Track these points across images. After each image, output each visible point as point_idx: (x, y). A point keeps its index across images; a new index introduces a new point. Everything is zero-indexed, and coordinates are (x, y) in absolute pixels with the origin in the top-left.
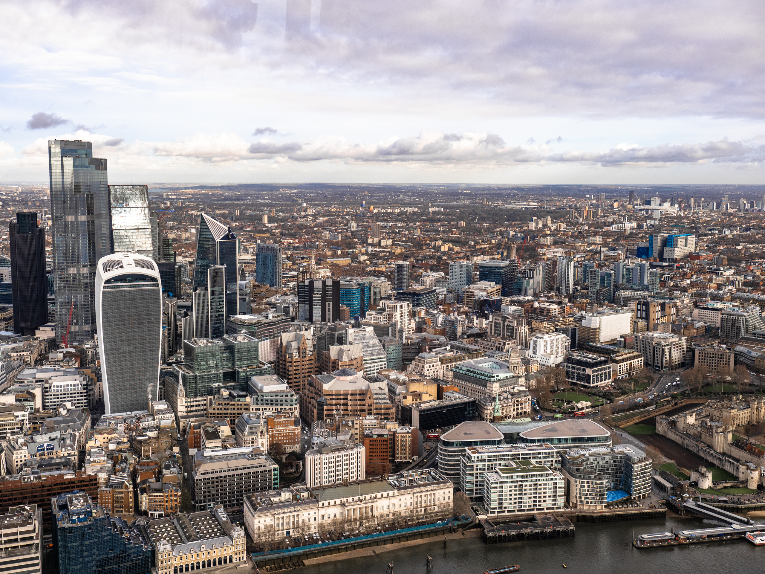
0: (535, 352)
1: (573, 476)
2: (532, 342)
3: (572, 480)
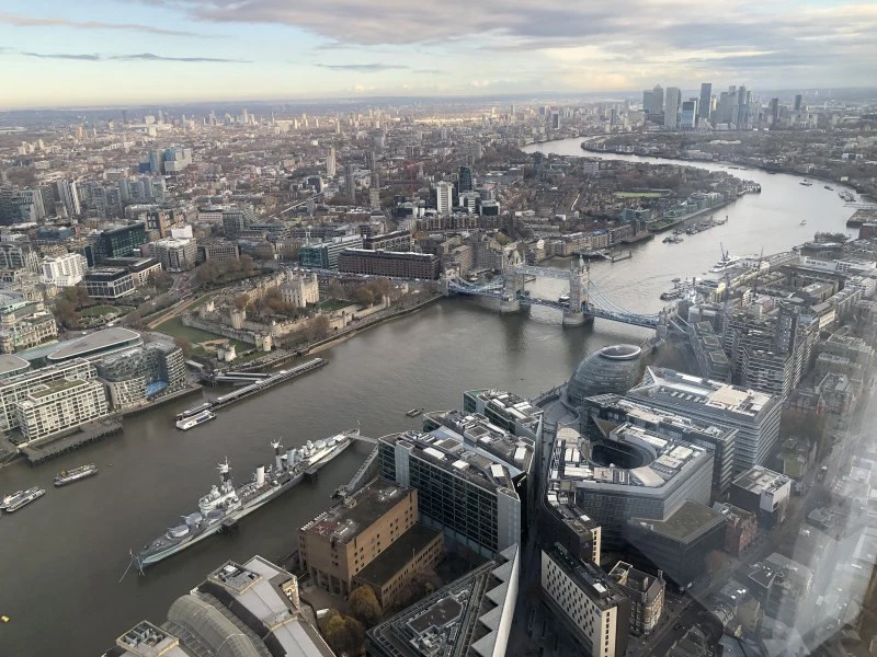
0: (50, 276)
1: (111, 381)
2: (44, 267)
3: (111, 384)
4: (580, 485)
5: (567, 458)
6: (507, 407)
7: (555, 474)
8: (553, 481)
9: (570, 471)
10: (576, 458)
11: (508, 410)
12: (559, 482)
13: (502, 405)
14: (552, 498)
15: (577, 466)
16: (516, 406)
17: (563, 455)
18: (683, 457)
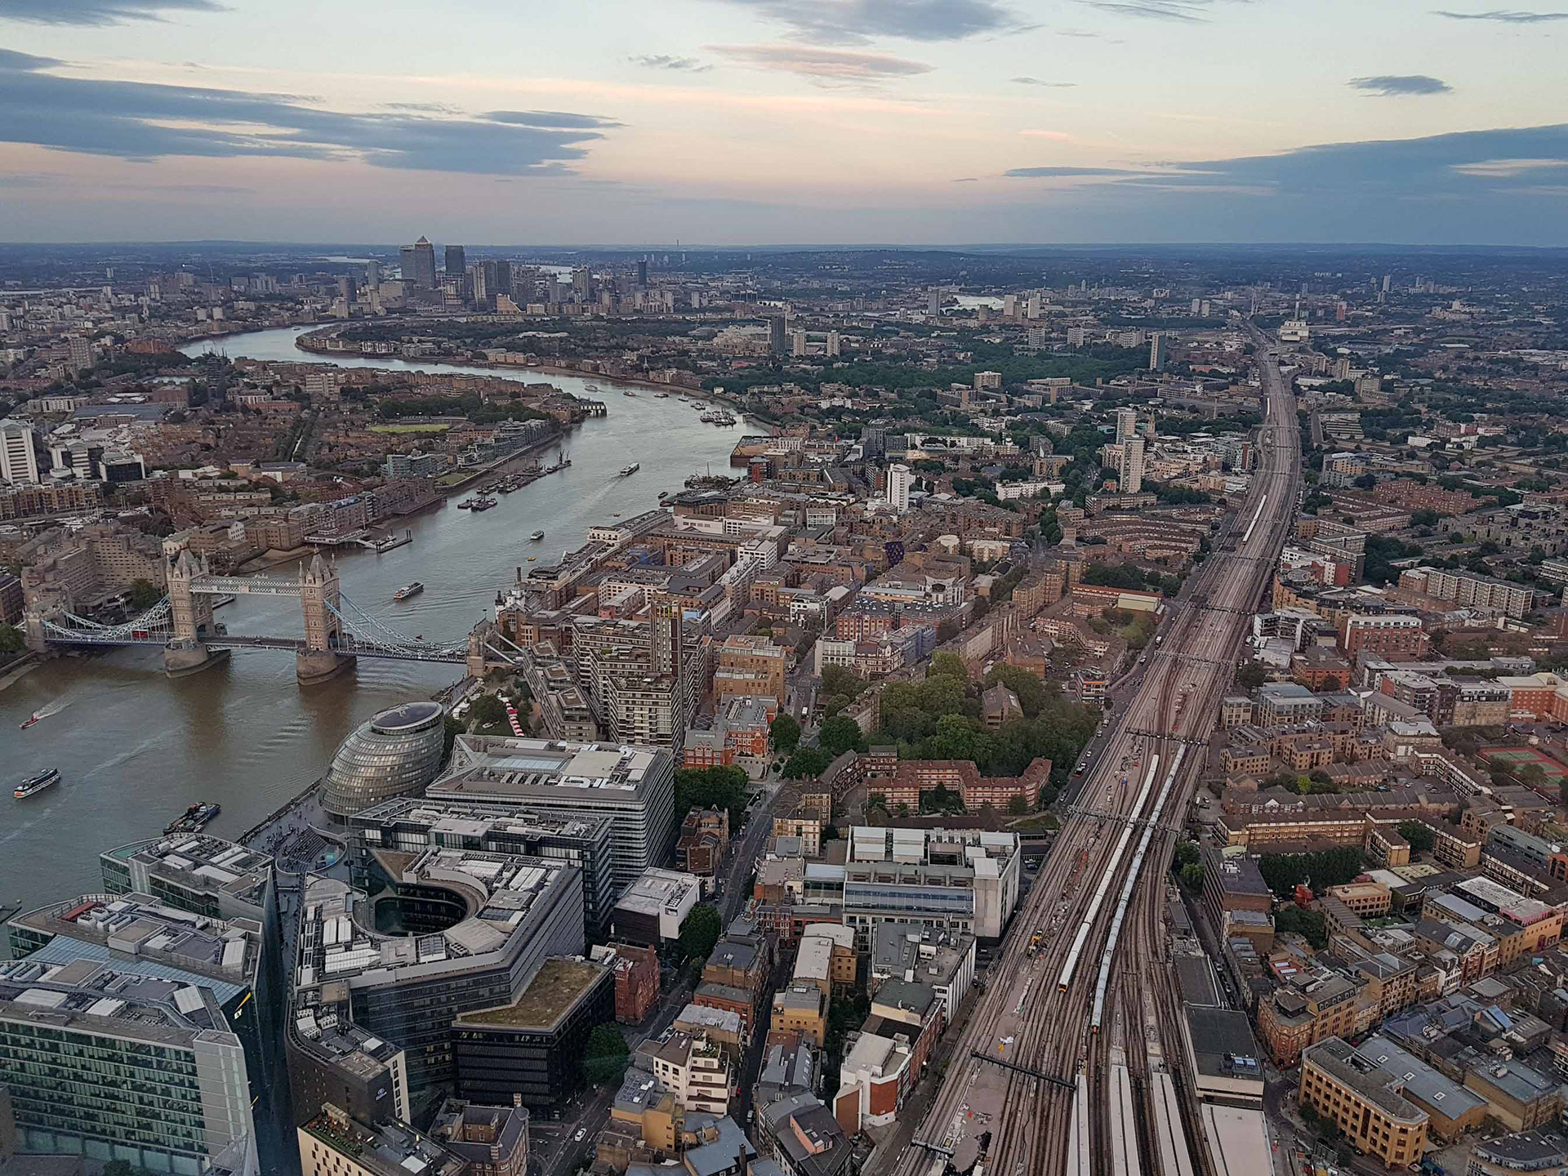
4: (358, 982)
5: (328, 938)
6: (197, 865)
7: (307, 976)
8: (305, 991)
9: (335, 962)
10: (346, 935)
11: (198, 872)
12: (316, 990)
13: (186, 863)
14: (306, 1024)
15: (348, 948)
16: (214, 860)
17: (320, 934)
18: (532, 885)
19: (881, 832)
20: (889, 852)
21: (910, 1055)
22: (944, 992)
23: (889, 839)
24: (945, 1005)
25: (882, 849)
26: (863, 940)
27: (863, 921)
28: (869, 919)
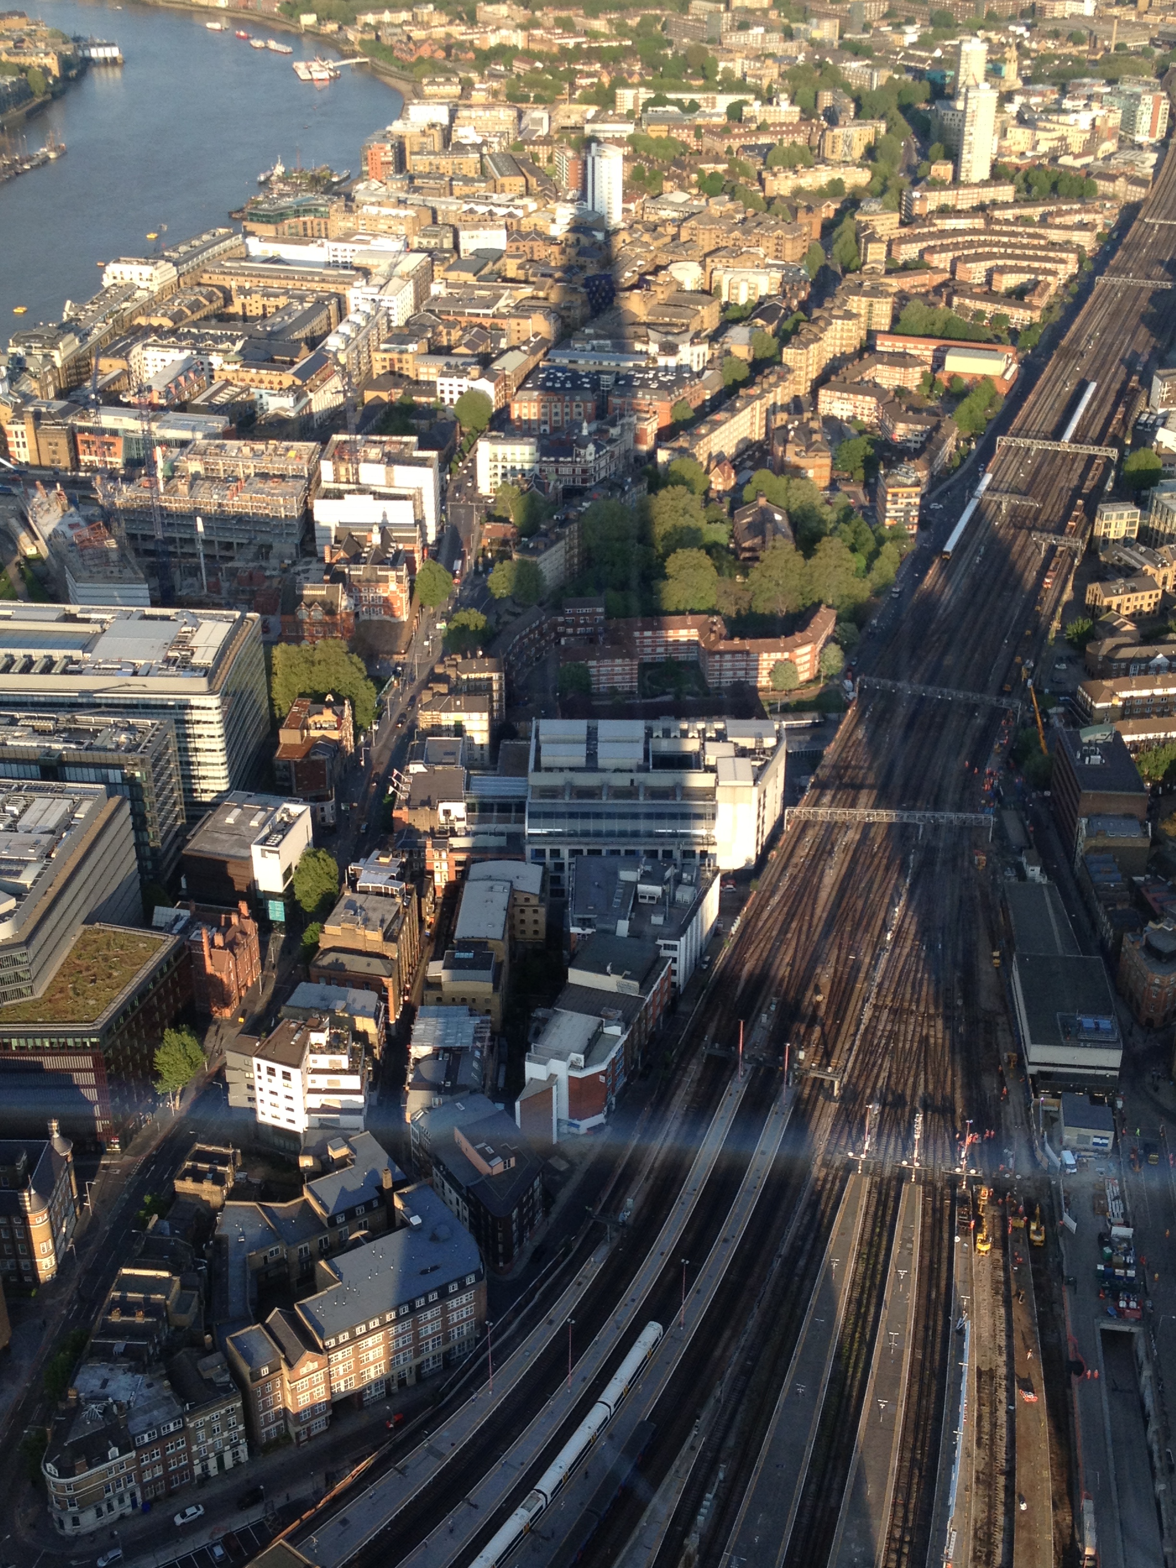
18: (51, 825)
19: (578, 727)
20: (592, 756)
21: (625, 1037)
22: (674, 948)
23: (592, 737)
24: (675, 967)
25: (582, 749)
26: (556, 880)
27: (555, 853)
28: (565, 852)
